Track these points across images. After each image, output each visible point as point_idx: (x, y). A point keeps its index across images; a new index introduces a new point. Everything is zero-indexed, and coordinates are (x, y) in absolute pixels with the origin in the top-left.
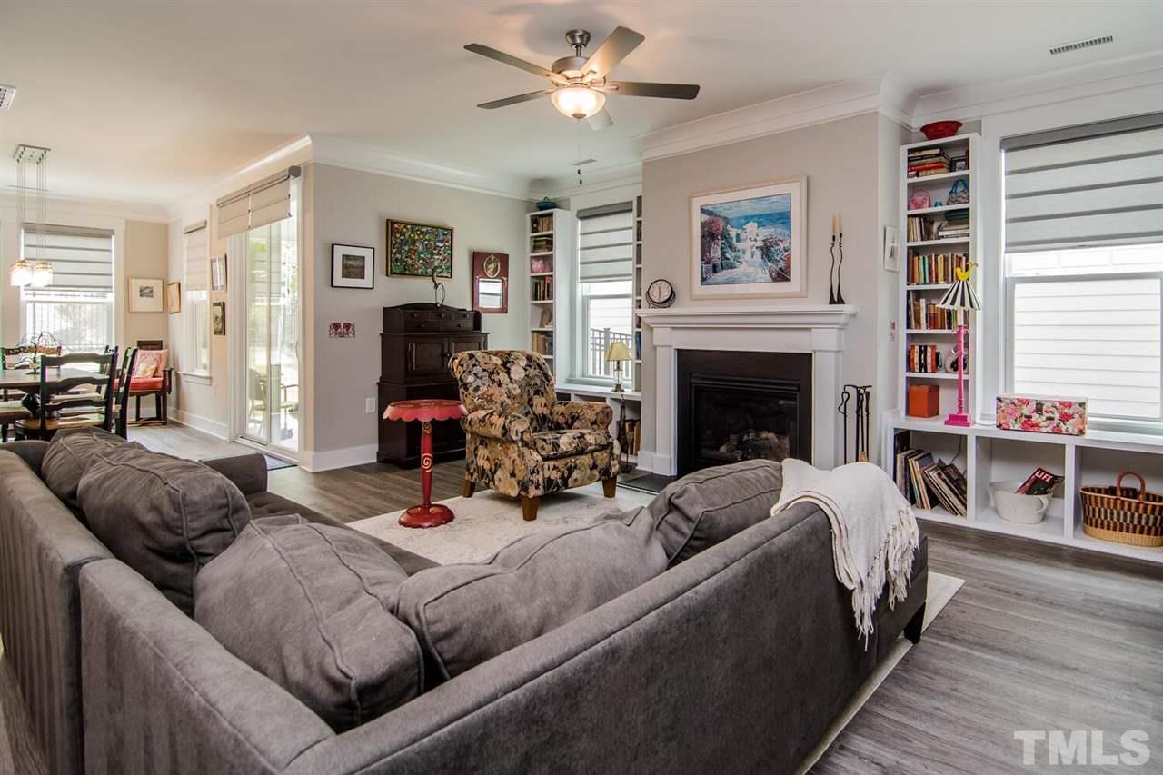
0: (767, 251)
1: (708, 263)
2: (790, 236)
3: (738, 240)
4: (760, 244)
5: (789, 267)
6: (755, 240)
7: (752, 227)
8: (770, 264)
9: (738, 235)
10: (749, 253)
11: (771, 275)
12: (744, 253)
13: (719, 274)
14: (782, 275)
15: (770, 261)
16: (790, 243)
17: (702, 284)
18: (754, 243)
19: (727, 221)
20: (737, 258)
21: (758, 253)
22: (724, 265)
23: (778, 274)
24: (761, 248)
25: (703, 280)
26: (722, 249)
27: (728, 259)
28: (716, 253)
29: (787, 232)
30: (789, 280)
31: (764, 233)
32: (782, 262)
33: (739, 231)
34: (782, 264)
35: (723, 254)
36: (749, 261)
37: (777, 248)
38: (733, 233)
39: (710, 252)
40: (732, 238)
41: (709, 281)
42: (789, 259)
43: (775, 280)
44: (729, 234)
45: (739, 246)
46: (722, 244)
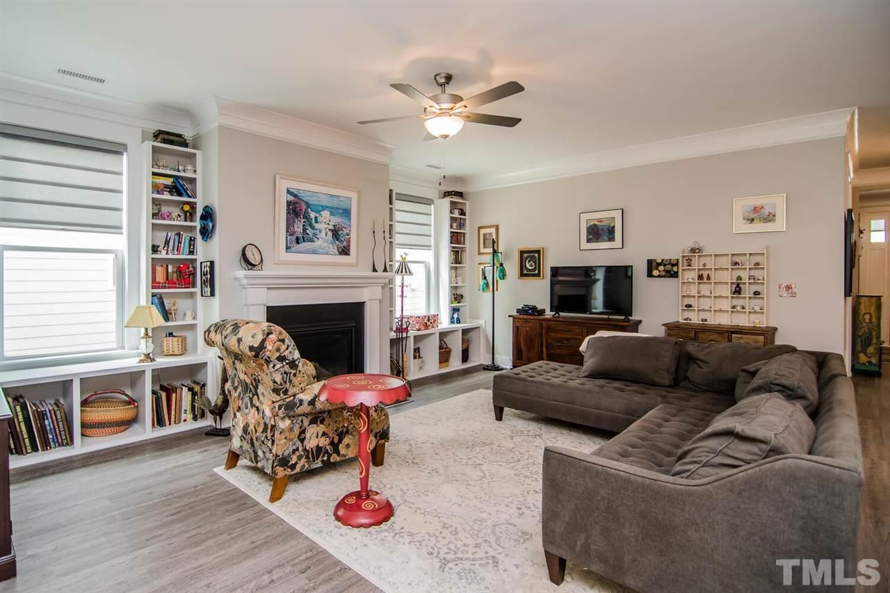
0: (336, 233)
1: (292, 235)
2: (350, 226)
3: (316, 222)
4: (331, 227)
5: (349, 246)
6: (328, 224)
7: (326, 214)
8: (337, 243)
9: (316, 218)
10: (323, 232)
11: (338, 250)
12: (320, 232)
13: (301, 245)
14: (345, 251)
15: (337, 240)
16: (350, 231)
17: (286, 252)
18: (327, 226)
19: (308, 205)
20: (315, 235)
21: (330, 234)
22: (305, 239)
23: (343, 250)
24: (332, 231)
25: (288, 248)
26: (304, 226)
27: (308, 234)
28: (298, 228)
29: (348, 223)
30: (349, 255)
31: (335, 220)
32: (345, 242)
33: (317, 215)
34: (345, 244)
35: (304, 230)
36: (324, 240)
37: (342, 232)
38: (313, 215)
39: (293, 227)
40: (312, 219)
41: (293, 249)
42: (349, 241)
43: (340, 254)
44: (309, 216)
45: (317, 226)
46: (304, 222)
